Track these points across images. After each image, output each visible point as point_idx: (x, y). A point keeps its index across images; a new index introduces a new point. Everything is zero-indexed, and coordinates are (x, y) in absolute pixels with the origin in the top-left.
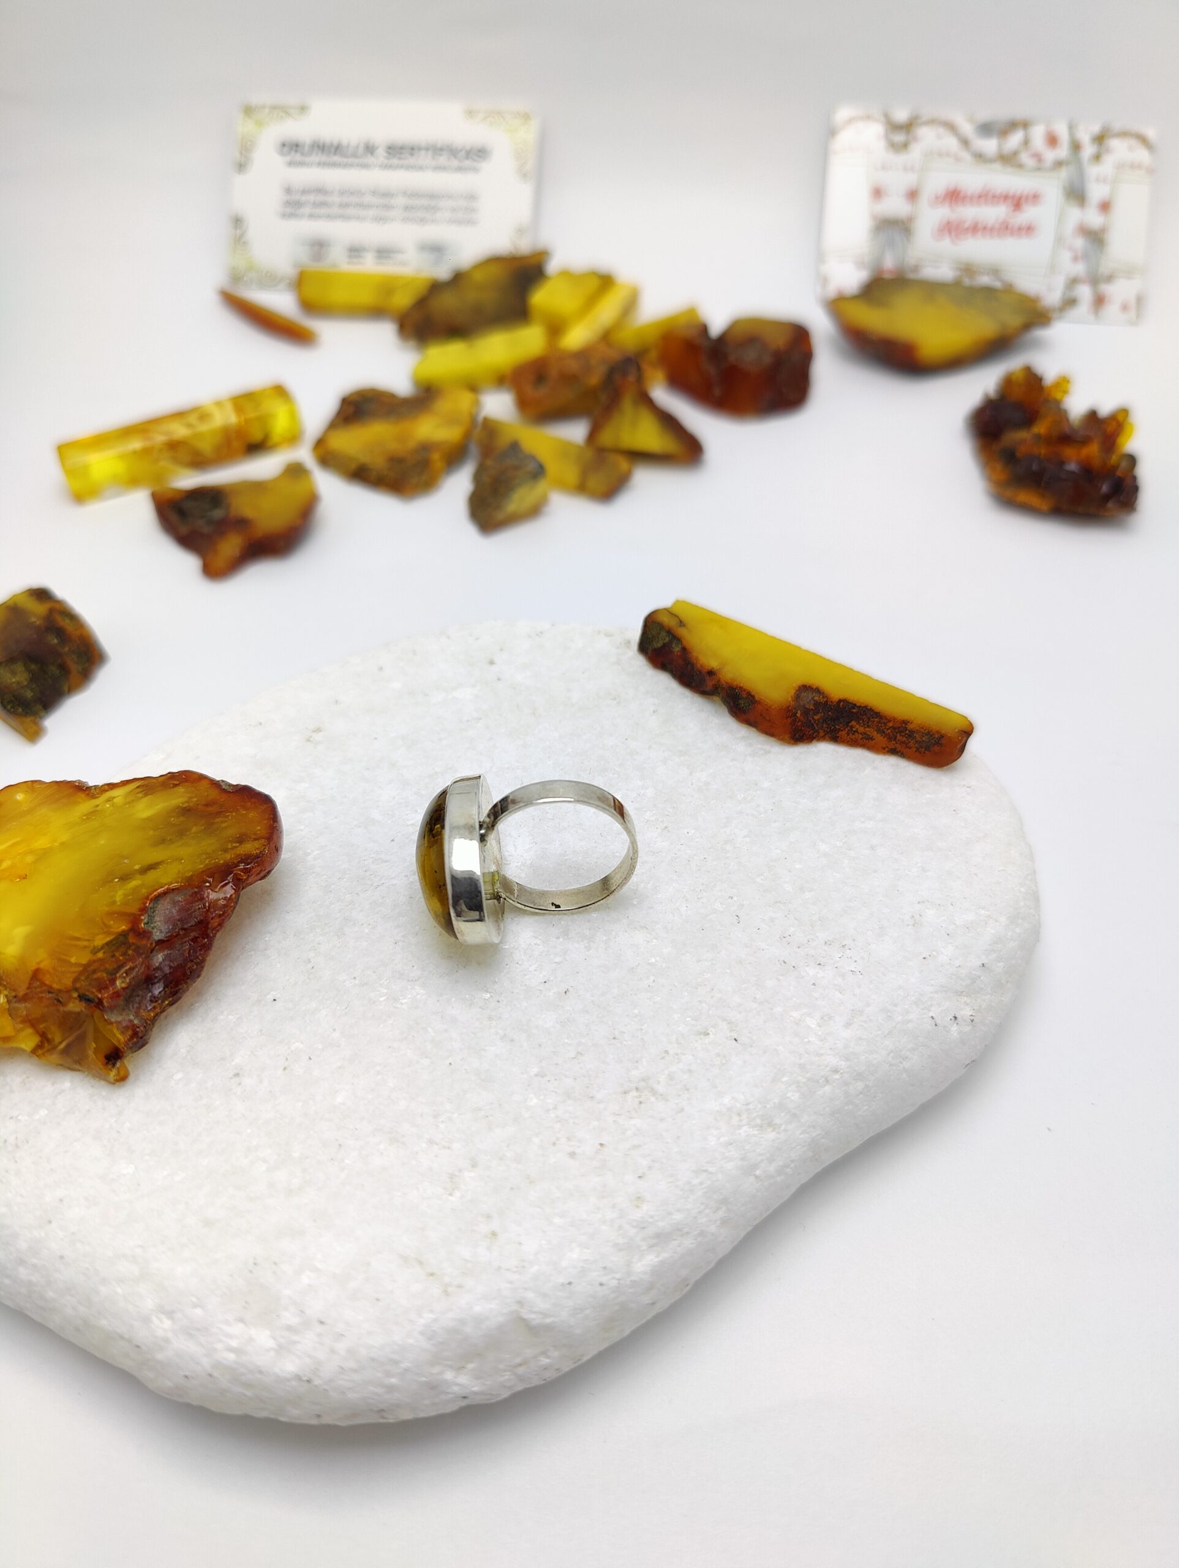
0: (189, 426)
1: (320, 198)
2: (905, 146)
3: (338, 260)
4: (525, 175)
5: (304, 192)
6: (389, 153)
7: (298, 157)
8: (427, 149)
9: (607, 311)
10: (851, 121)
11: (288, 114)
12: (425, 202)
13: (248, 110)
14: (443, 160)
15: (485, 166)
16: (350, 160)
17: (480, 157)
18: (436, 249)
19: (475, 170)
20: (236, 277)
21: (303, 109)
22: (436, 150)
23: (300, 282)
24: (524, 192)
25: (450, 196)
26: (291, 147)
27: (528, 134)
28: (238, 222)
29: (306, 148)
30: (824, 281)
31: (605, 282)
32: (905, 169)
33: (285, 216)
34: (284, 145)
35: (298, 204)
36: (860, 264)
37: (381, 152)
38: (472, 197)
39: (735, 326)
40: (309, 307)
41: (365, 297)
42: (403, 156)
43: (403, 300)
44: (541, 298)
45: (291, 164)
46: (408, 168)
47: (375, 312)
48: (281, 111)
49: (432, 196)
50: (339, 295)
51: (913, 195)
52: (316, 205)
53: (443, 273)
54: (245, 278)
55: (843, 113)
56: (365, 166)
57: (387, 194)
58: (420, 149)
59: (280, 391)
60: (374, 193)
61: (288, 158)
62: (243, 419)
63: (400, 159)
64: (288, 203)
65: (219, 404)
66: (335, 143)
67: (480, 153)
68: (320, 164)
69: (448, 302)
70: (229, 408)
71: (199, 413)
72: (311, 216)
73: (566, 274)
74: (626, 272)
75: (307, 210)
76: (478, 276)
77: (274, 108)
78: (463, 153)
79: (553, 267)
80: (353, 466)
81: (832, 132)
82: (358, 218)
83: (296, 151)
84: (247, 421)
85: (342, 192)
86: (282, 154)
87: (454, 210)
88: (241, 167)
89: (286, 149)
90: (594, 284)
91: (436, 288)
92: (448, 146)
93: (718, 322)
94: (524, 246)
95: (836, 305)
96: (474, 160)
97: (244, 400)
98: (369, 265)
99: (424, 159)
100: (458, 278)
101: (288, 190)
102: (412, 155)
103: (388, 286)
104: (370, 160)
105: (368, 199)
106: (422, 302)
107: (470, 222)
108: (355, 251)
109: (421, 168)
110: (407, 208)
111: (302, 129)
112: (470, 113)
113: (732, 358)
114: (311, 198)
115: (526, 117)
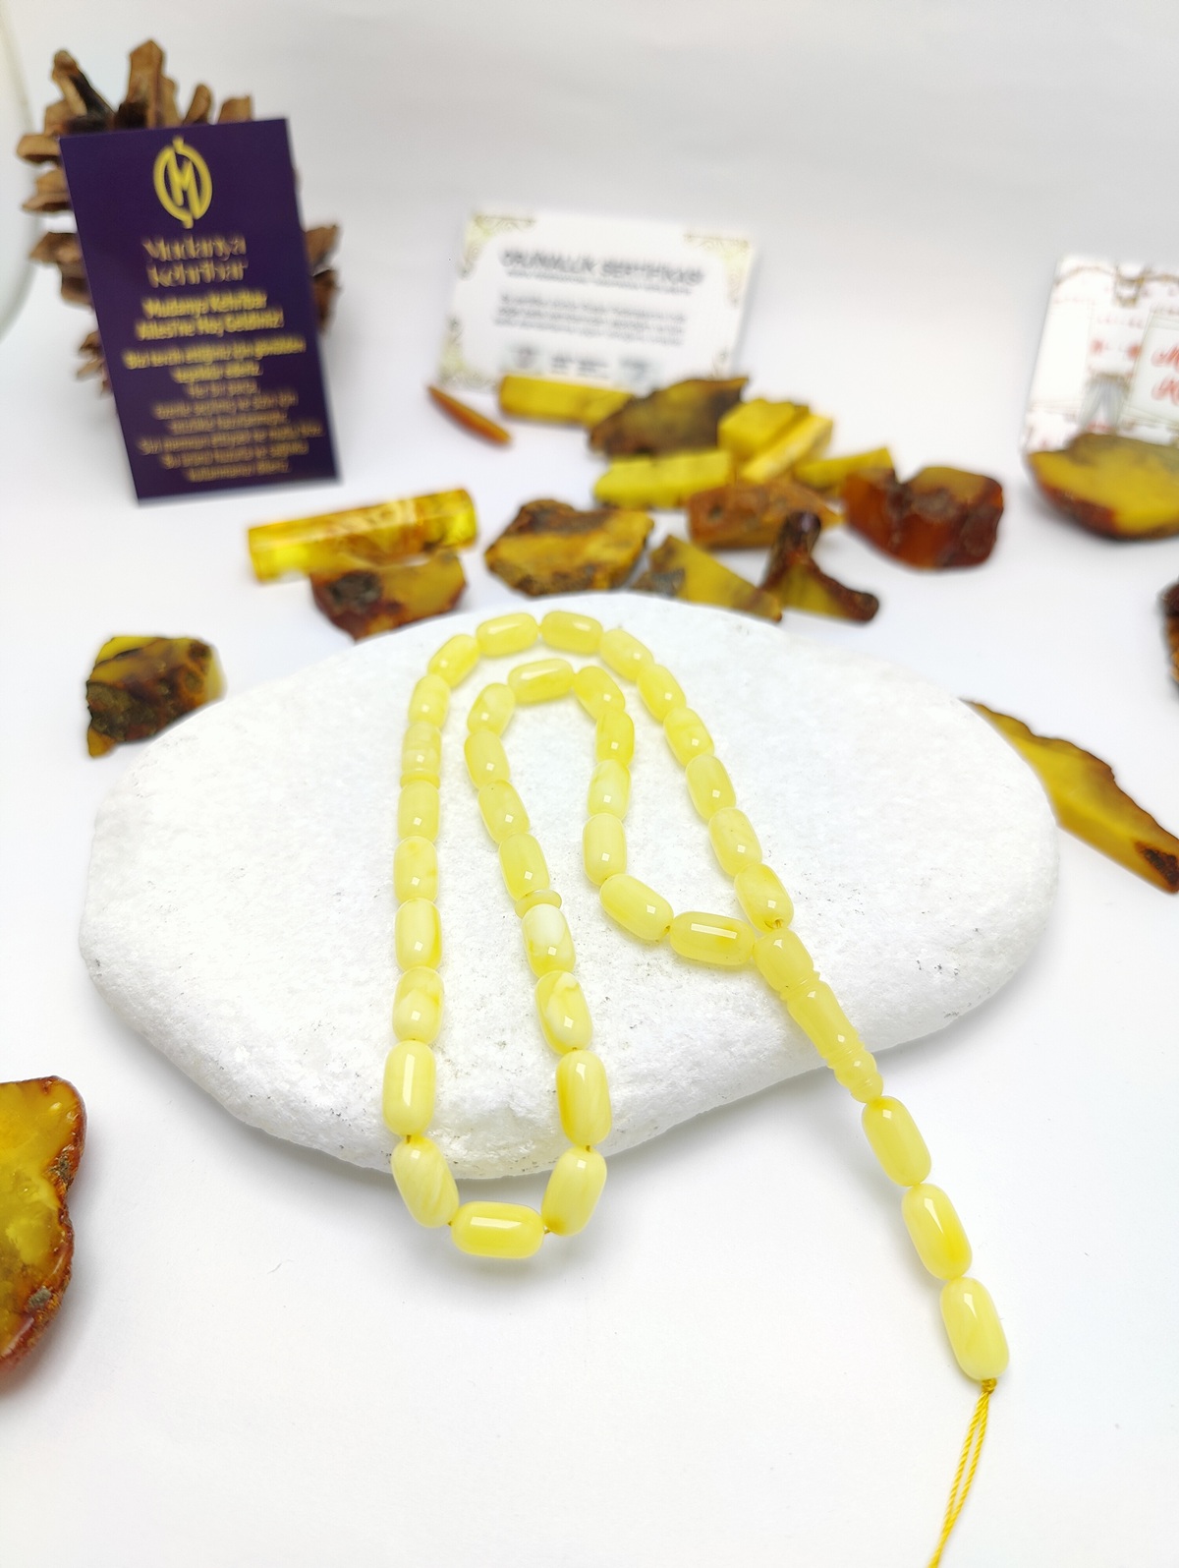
0: (371, 521)
1: (535, 308)
2: (1133, 301)
3: (544, 369)
4: (735, 301)
5: (521, 301)
6: (605, 271)
7: (519, 267)
8: (643, 269)
9: (796, 444)
10: (1077, 270)
11: (515, 225)
12: (633, 319)
13: (479, 219)
14: (656, 280)
15: (696, 289)
16: (569, 274)
17: (693, 280)
18: (639, 366)
19: (687, 292)
20: (445, 376)
21: (530, 222)
22: (651, 270)
23: (503, 386)
24: (735, 315)
25: (660, 316)
26: (514, 258)
27: (744, 261)
28: (454, 324)
29: (528, 260)
30: (1031, 431)
31: (800, 412)
32: (1131, 324)
33: (499, 322)
34: (508, 255)
35: (513, 312)
36: (1070, 417)
37: (598, 269)
38: (681, 318)
39: (925, 473)
40: (508, 411)
41: (563, 407)
42: (619, 274)
43: (598, 412)
44: (732, 425)
45: (511, 274)
46: (623, 285)
47: (570, 422)
48: (509, 221)
49: (642, 314)
50: (538, 403)
51: (1135, 352)
52: (530, 314)
53: (641, 389)
54: (454, 378)
55: (1069, 263)
56: (581, 281)
57: (598, 309)
58: (636, 268)
59: (463, 496)
60: (586, 307)
61: (511, 268)
62: (422, 519)
63: (616, 277)
64: (503, 311)
65: (402, 502)
66: (556, 258)
67: (694, 276)
68: (540, 276)
69: (641, 418)
70: (411, 507)
71: (383, 510)
72: (524, 325)
73: (762, 402)
74: (823, 406)
75: (520, 318)
76: (675, 396)
77: (504, 219)
78: (678, 275)
79: (750, 393)
80: (518, 576)
81: (1057, 282)
82: (569, 330)
83: (518, 262)
84: (426, 522)
85: (556, 304)
86: (504, 264)
87: (661, 329)
88: (465, 272)
89: (508, 259)
90: (789, 413)
91: (632, 403)
92: (664, 268)
93: (907, 468)
94: (725, 370)
95: (1035, 461)
96: (688, 283)
97: (429, 501)
98: (572, 376)
99: (638, 278)
100: (655, 396)
101: (505, 299)
102: (628, 273)
103: (586, 398)
104: (587, 275)
105: (579, 312)
106: (616, 416)
107: (676, 343)
108: (561, 361)
109: (635, 287)
110: (616, 324)
111: (527, 240)
112: (690, 237)
113: (915, 508)
114: (527, 307)
115: (745, 244)
